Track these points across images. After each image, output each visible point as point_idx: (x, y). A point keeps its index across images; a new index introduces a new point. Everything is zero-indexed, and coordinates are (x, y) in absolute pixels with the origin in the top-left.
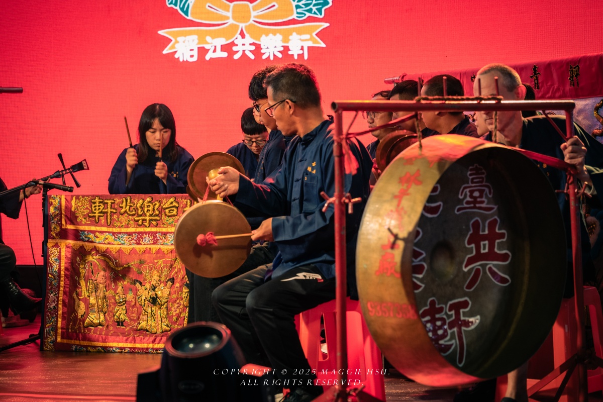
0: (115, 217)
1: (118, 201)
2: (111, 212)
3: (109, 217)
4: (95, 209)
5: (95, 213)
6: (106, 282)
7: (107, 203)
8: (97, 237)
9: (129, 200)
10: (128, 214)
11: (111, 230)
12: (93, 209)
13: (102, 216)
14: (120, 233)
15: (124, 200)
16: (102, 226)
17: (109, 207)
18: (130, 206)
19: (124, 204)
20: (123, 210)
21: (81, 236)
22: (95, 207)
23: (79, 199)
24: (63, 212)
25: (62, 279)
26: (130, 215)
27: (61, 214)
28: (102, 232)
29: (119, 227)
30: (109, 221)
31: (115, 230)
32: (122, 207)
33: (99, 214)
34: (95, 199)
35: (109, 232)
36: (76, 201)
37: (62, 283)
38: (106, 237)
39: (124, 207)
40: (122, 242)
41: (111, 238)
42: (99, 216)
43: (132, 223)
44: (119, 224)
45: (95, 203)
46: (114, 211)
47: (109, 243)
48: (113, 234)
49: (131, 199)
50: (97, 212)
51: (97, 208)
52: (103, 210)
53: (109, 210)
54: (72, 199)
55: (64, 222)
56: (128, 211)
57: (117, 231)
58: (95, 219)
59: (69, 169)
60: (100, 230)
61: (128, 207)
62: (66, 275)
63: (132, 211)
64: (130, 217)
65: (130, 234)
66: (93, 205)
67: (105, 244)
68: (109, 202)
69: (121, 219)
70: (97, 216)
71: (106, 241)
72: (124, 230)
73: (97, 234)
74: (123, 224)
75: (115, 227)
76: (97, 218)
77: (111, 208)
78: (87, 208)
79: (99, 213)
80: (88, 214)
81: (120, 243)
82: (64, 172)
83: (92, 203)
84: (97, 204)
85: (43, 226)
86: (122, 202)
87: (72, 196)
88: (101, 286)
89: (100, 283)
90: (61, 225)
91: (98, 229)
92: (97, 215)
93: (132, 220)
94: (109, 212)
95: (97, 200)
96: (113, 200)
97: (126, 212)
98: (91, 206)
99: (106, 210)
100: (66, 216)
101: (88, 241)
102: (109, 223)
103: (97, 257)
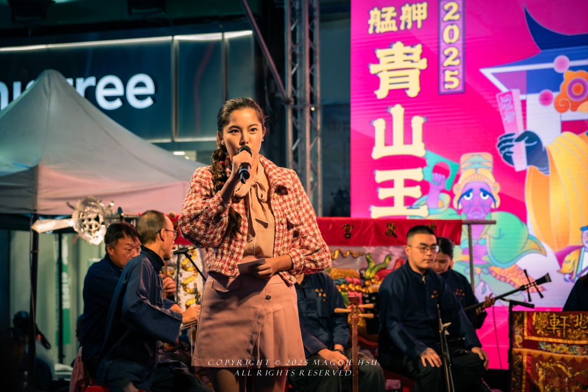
0: (570, 331)
1: (572, 317)
2: (566, 327)
3: (564, 331)
4: (553, 324)
5: (552, 327)
6: (561, 386)
7: (563, 319)
8: (554, 347)
9: (581, 317)
10: (580, 328)
11: (565, 341)
12: (551, 323)
13: (558, 330)
14: (573, 345)
15: (578, 317)
16: (558, 338)
17: (564, 321)
18: (583, 322)
19: (577, 320)
20: (577, 325)
21: (540, 346)
22: (553, 321)
23: (539, 315)
25: (524, 382)
26: (582, 329)
27: (523, 327)
28: (558, 344)
29: (573, 340)
30: (564, 334)
31: (569, 342)
32: (575, 323)
33: (556, 328)
34: (552, 315)
35: (564, 344)
36: (536, 317)
37: (524, 386)
38: (562, 348)
39: (577, 322)
40: (576, 352)
41: (566, 349)
42: (556, 330)
43: (584, 336)
44: (573, 337)
45: (552, 318)
46: (569, 326)
47: (564, 353)
48: (568, 345)
49: (583, 315)
50: (554, 326)
51: (554, 322)
52: (560, 325)
53: (564, 325)
54: (533, 315)
55: (525, 334)
56: (580, 326)
57: (571, 343)
60: (557, 341)
61: (581, 323)
62: (527, 379)
63: (584, 326)
64: (582, 331)
65: (582, 346)
66: (551, 320)
68: (565, 318)
69: (575, 333)
71: (562, 352)
72: (577, 342)
73: (554, 345)
74: (577, 337)
75: (569, 339)
76: (554, 332)
77: (566, 323)
78: (546, 323)
80: (546, 328)
81: (573, 353)
82: (529, 286)
83: (549, 318)
84: (554, 319)
85: (509, 336)
86: (576, 318)
87: (533, 312)
88: (557, 390)
89: (557, 387)
90: (523, 336)
91: (555, 340)
92: (554, 328)
93: (584, 334)
94: (564, 326)
95: (554, 315)
96: (568, 316)
97: (579, 327)
98: (549, 321)
99: (562, 325)
100: (528, 329)
101: (546, 351)
102: (564, 336)
103: (554, 364)
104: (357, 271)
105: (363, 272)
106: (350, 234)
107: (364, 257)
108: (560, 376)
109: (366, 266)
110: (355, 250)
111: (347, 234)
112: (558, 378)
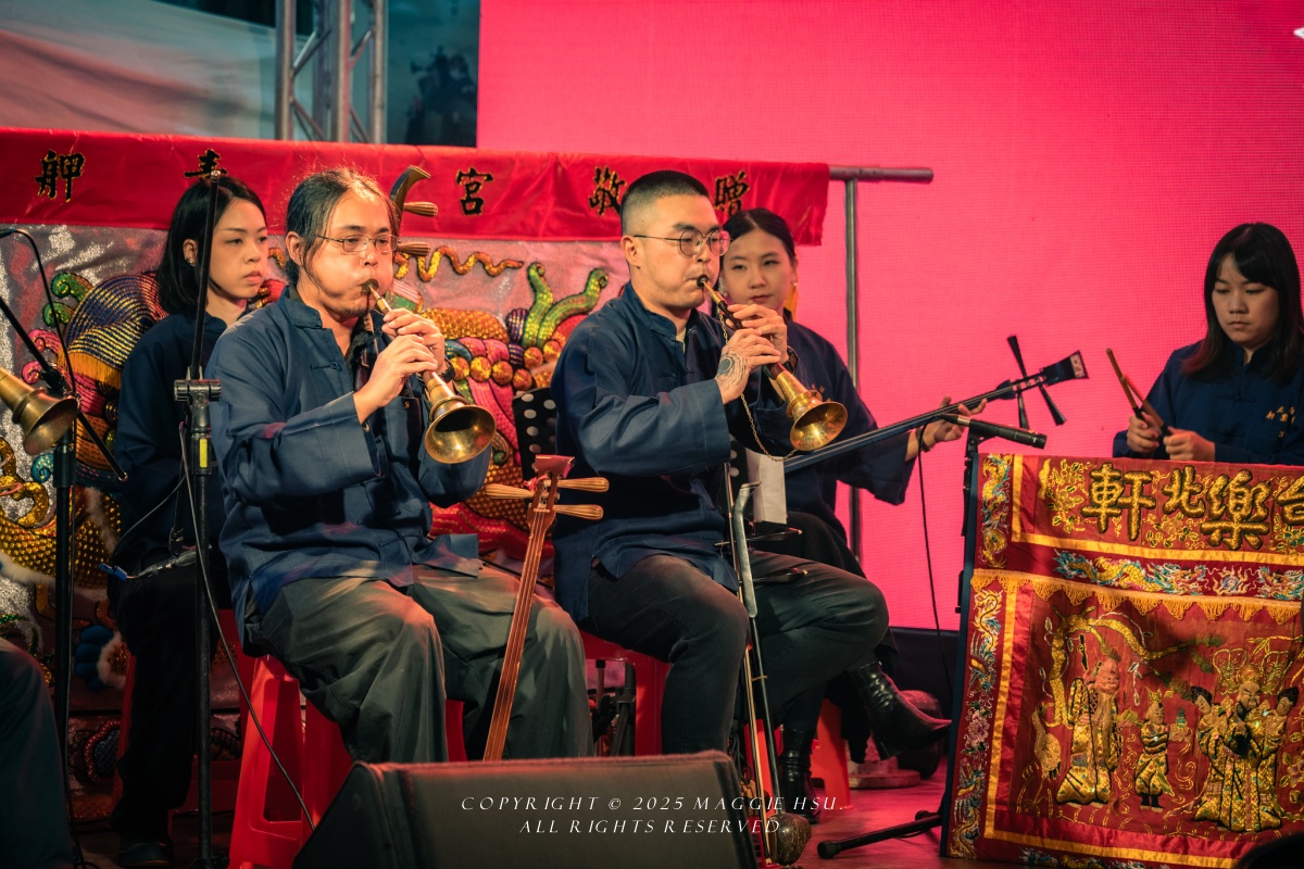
0: (1151, 518)
1: (1159, 476)
2: (1141, 506)
3: (1134, 518)
4: (1100, 497)
5: (1099, 506)
6: (1117, 688)
7: (1131, 482)
8: (1101, 570)
9: (1188, 478)
10: (1184, 512)
11: (1137, 551)
12: (1095, 495)
13: (1117, 516)
14: (1161, 562)
15: (1177, 477)
16: (1115, 540)
17: (1136, 491)
18: (1192, 493)
19: (1176, 486)
20: (1172, 502)
21: (1058, 564)
22: (1100, 489)
23: (1059, 468)
24: (1017, 500)
25: (1005, 673)
26: (1189, 515)
27: (1011, 504)
28: (1114, 558)
29: (1160, 546)
30: (1134, 528)
31: (1148, 553)
32: (1170, 495)
33: (1109, 510)
34: (1100, 470)
35: (1133, 559)
36: (1050, 474)
37: (1004, 685)
38: (1125, 570)
39: (1176, 494)
40: (1166, 585)
41: (1136, 574)
42: (1109, 515)
43: (1194, 536)
44: (1159, 538)
45: (1099, 479)
46: (1149, 503)
47: (1132, 588)
48: (1144, 562)
49: (1194, 473)
50: (1104, 503)
51: (1105, 493)
52: (1120, 500)
53: (1136, 500)
54: (1040, 468)
55: (1016, 527)
56: (1184, 504)
57: (1152, 557)
58: (1099, 523)
59: (1035, 377)
60: (1110, 551)
61: (1185, 495)
62: (1015, 664)
63: (1196, 506)
64: (1190, 521)
65: (1186, 565)
66: (1095, 486)
67: (1120, 587)
68: (1137, 479)
69: (1167, 526)
70: (1104, 514)
71: (1125, 582)
72: (1171, 554)
73: (1102, 560)
74: (1172, 538)
75: (1148, 545)
76: (1102, 521)
77: (1141, 495)
78: (1079, 493)
79: (1110, 506)
80: (1080, 507)
81: (1160, 588)
82: (1023, 385)
83: (1091, 479)
84: (1106, 483)
85: (964, 533)
86: (1172, 480)
87: (1042, 460)
88: (1105, 697)
89: (1104, 691)
90: (1009, 533)
91: (1105, 547)
92: (1103, 511)
93: (1195, 530)
94: (1135, 505)
95: (1105, 472)
96: (1148, 473)
97: (1179, 507)
98: (1089, 488)
99: (1128, 501)
100: (1023, 510)
101: (1077, 579)
102: (1134, 535)
103: (1099, 621)
104: (500, 318)
105: (517, 321)
106: (479, 202)
107: (522, 272)
108: (1117, 657)
109: (527, 303)
110: (495, 250)
111: (469, 200)
112: (1109, 664)
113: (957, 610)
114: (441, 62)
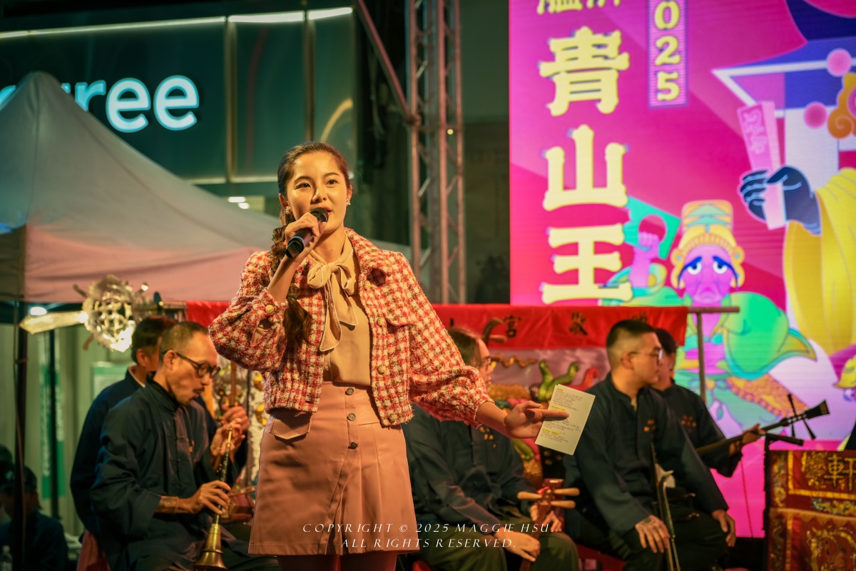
3: (851, 480)
4: (833, 470)
5: (832, 475)
6: (845, 566)
7: (848, 462)
8: (834, 506)
12: (830, 469)
13: (841, 479)
16: (840, 491)
17: (851, 466)
21: (812, 504)
22: (832, 466)
23: (811, 456)
24: (791, 473)
25: (788, 560)
27: (787, 474)
28: (841, 501)
30: (850, 485)
33: (838, 477)
34: (832, 456)
35: (851, 501)
36: (807, 459)
37: (788, 566)
38: (847, 507)
41: (853, 509)
42: (838, 480)
45: (832, 461)
47: (850, 515)
50: (835, 473)
51: (835, 468)
52: (844, 472)
53: (851, 471)
54: (802, 456)
55: (790, 485)
58: (833, 484)
59: (801, 415)
60: (839, 497)
62: (793, 556)
66: (830, 465)
67: (844, 516)
68: (851, 460)
70: (835, 479)
71: (847, 512)
73: (835, 502)
76: (834, 482)
78: (821, 468)
79: (838, 475)
80: (822, 476)
82: (794, 419)
83: (827, 461)
84: (835, 463)
85: (765, 490)
87: (802, 452)
89: (839, 568)
90: (787, 489)
91: (837, 495)
92: (835, 477)
94: (851, 473)
95: (835, 457)
98: (827, 466)
99: (847, 472)
100: (794, 478)
101: (822, 512)
102: (851, 489)
103: (835, 533)
104: (527, 388)
105: (535, 389)
106: (515, 331)
107: (537, 366)
108: (844, 551)
109: (539, 380)
110: (523, 355)
111: (510, 330)
112: (841, 554)
113: (763, 529)
114: (491, 261)
